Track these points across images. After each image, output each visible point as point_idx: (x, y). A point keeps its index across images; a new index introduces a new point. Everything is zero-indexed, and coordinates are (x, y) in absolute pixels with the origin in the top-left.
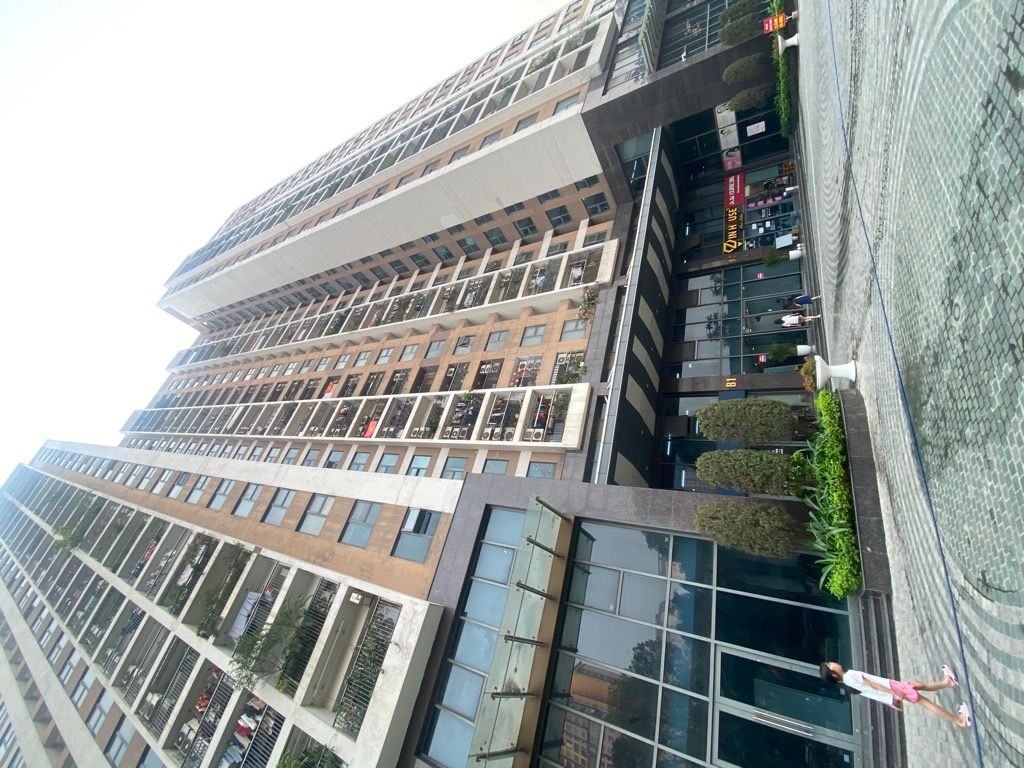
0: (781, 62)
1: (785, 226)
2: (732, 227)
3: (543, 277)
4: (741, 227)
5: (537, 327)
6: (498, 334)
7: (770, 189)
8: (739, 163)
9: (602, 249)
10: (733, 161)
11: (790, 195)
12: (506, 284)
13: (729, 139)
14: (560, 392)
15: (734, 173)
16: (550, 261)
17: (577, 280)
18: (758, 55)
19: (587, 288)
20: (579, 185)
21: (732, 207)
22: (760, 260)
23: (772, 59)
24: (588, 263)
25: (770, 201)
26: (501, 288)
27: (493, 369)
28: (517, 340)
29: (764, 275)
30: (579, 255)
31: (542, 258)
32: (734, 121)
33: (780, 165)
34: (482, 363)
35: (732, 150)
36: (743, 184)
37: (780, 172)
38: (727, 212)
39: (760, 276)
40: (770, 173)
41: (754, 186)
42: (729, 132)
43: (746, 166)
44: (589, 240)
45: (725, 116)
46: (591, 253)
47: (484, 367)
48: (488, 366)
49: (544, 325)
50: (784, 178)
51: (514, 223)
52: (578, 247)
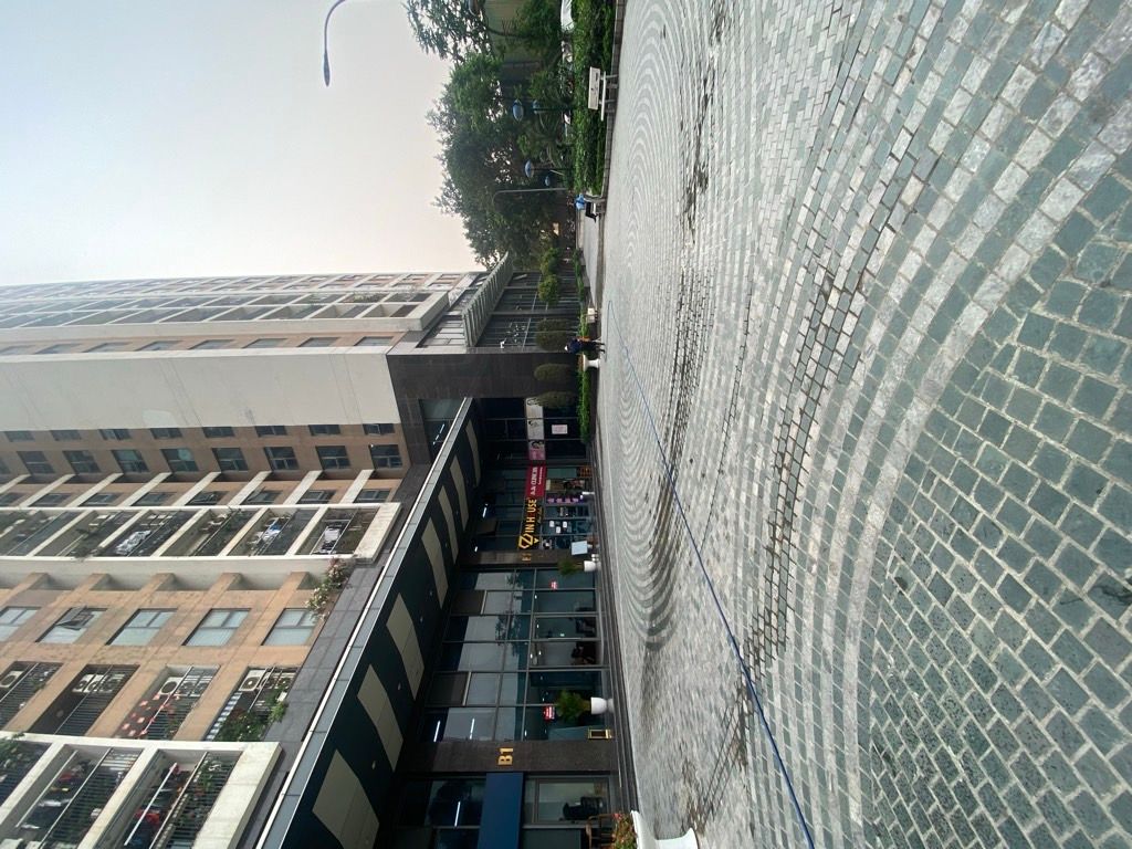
0: (584, 378)
1: (581, 531)
2: (531, 519)
3: (278, 532)
4: (539, 521)
5: (233, 611)
6: (151, 615)
7: (569, 489)
8: (543, 456)
9: (376, 511)
10: (538, 453)
11: (586, 499)
12: (212, 530)
13: (536, 431)
14: (217, 756)
15: (538, 464)
16: (299, 510)
17: (327, 546)
18: (566, 366)
19: (337, 561)
20: (368, 429)
21: (533, 498)
22: (555, 564)
23: (577, 374)
24: (352, 525)
25: (568, 501)
26: (201, 533)
27: (105, 686)
28: (183, 632)
29: (558, 585)
30: (343, 513)
31: (290, 504)
32: (541, 416)
33: (578, 468)
34: (89, 670)
35: (538, 442)
36: (545, 478)
37: (579, 475)
38: (527, 502)
39: (554, 585)
40: (569, 474)
41: (555, 482)
42: (536, 425)
43: (550, 461)
44: (364, 495)
45: (534, 409)
46: (360, 512)
47: (88, 678)
48: (98, 678)
49: (248, 610)
50: (582, 482)
51: (265, 449)
52: (347, 502)
